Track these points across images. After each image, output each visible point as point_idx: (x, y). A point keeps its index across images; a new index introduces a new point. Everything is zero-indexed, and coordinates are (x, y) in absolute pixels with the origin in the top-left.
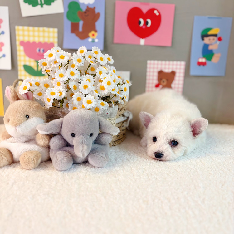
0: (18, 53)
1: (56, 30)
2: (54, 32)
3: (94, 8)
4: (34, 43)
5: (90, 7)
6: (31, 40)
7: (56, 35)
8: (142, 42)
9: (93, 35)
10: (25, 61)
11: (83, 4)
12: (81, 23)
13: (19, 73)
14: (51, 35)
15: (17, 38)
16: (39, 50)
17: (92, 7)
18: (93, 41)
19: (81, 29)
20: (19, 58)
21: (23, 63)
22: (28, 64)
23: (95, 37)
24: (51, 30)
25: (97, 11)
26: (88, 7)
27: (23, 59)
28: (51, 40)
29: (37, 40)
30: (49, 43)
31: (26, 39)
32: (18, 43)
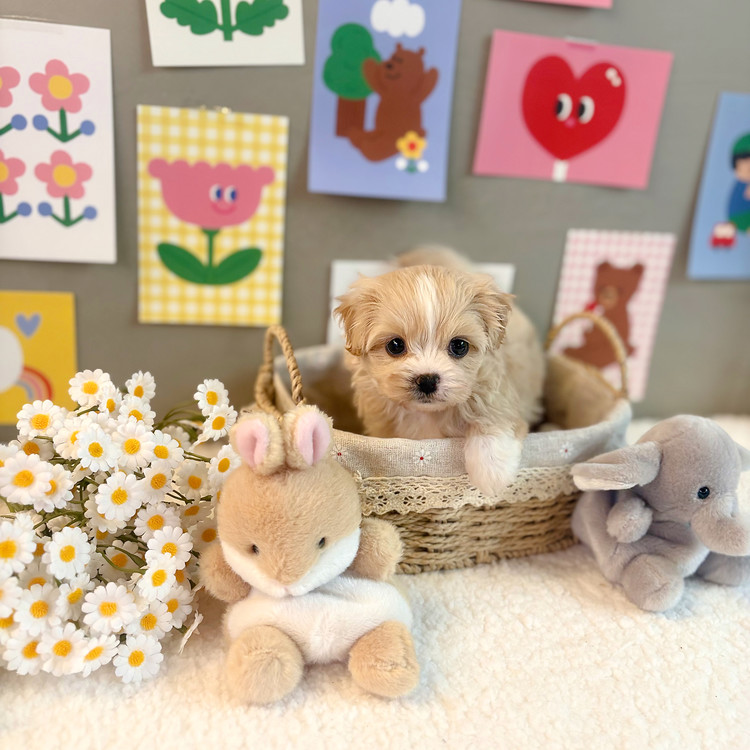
0: (142, 203)
1: (283, 122)
2: (274, 130)
3: (422, 52)
4: (202, 166)
5: (407, 46)
6: (192, 155)
7: (282, 140)
8: (560, 170)
9: (412, 146)
10: (165, 230)
11: (385, 35)
12: (373, 102)
13: (143, 273)
14: (266, 138)
15: (141, 147)
16: (219, 194)
17: (414, 48)
18: (412, 168)
19: (370, 124)
20: (142, 221)
21: (156, 239)
22: (174, 239)
23: (417, 154)
24: (266, 120)
25: (429, 62)
26: (399, 46)
27: (159, 224)
28: (264, 158)
29: (212, 156)
30: (255, 166)
31: (173, 153)
32: (142, 166)
